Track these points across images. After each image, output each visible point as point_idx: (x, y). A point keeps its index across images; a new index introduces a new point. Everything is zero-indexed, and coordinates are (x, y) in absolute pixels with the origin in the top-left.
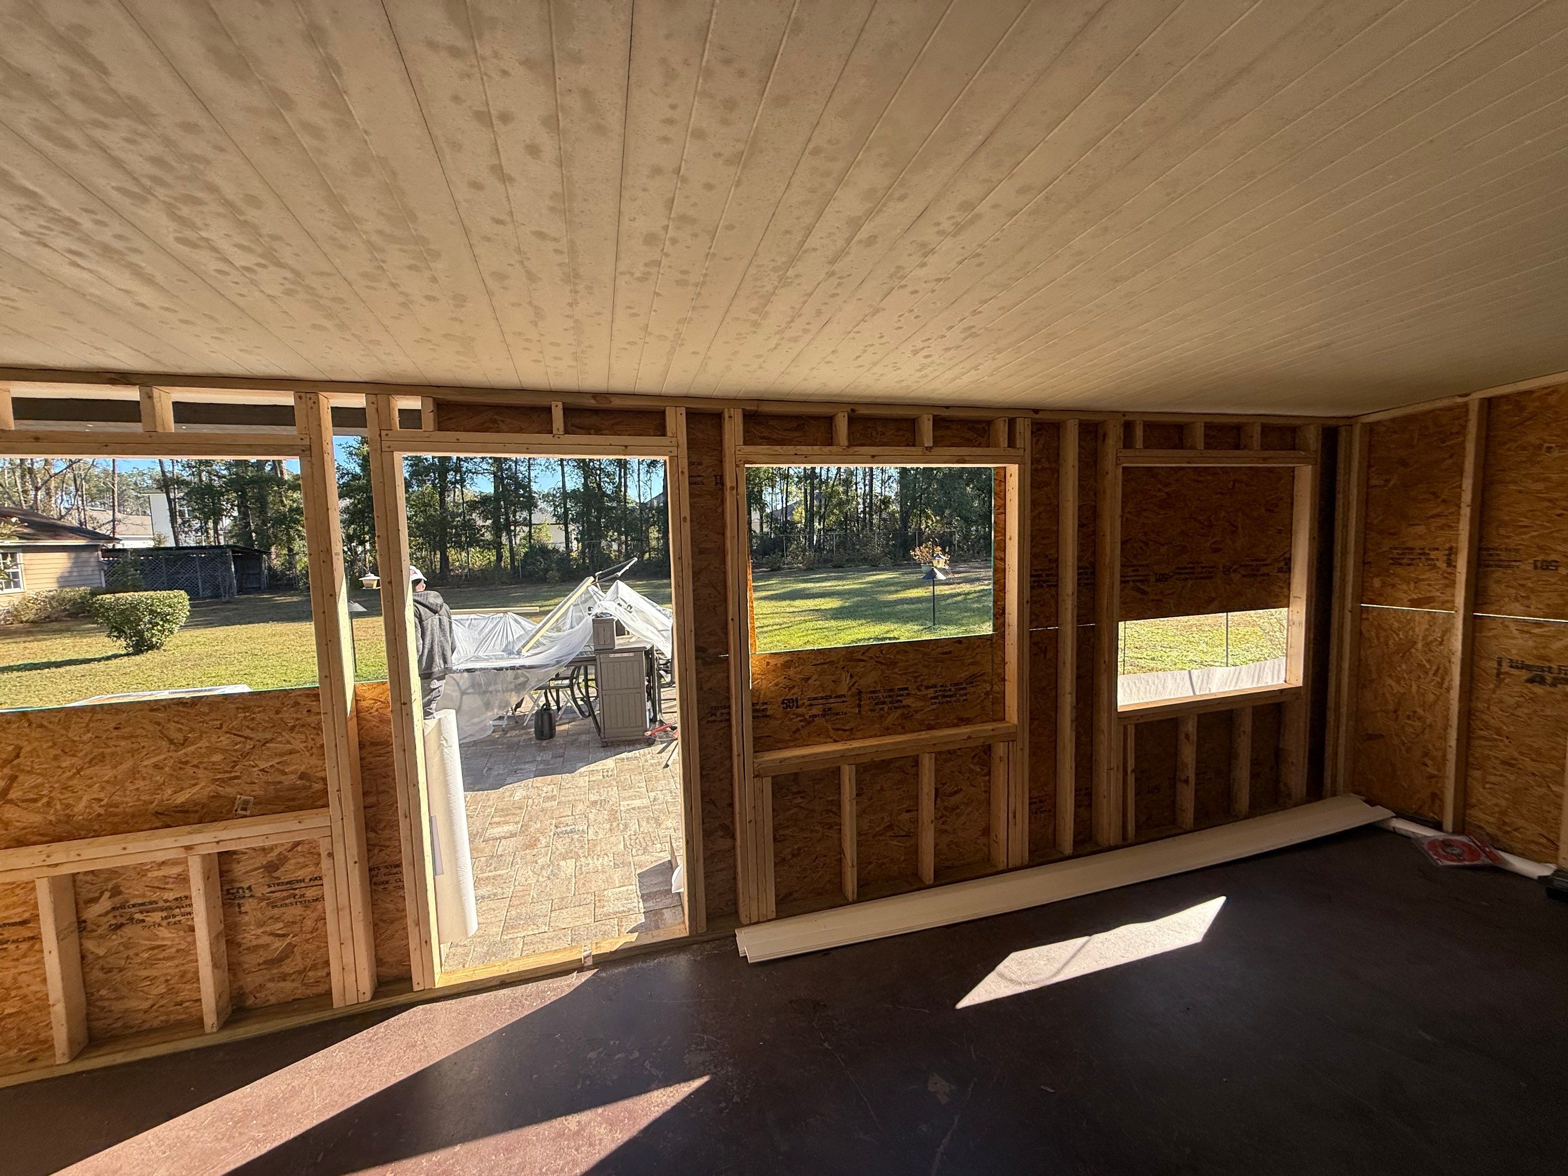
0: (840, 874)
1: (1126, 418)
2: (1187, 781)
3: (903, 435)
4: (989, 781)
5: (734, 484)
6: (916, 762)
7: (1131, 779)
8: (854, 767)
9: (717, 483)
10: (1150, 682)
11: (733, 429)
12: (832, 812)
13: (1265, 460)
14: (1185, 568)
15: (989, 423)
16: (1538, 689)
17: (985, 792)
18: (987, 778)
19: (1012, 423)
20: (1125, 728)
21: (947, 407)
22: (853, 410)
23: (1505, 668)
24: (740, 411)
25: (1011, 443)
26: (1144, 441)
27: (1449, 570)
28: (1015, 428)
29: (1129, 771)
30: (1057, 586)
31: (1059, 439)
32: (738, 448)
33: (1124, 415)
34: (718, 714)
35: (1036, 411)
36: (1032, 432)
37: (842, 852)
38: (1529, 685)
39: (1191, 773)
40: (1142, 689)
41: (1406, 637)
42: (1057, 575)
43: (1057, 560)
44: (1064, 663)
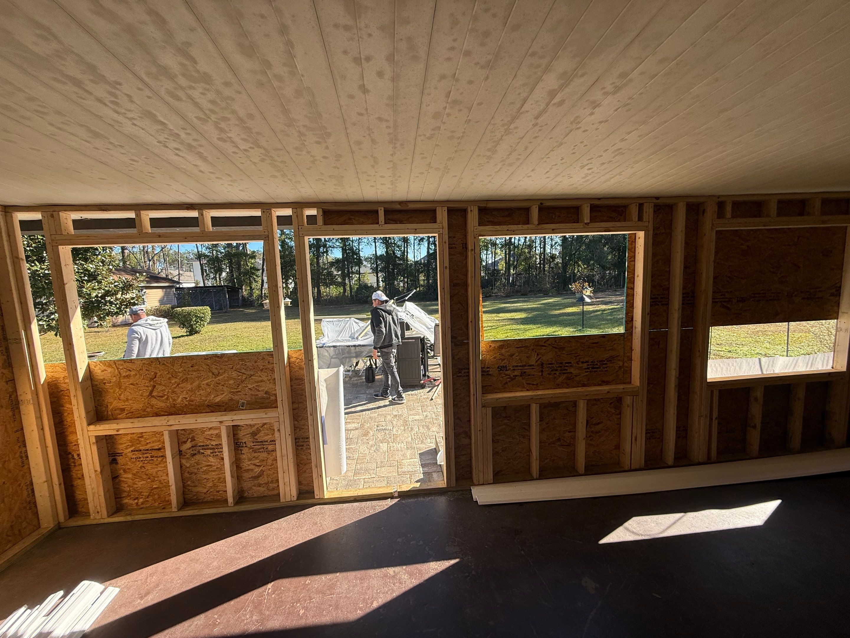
0: (529, 463)
1: (720, 200)
2: (754, 427)
3: (571, 217)
4: (620, 418)
5: (473, 248)
6: (575, 404)
7: (715, 424)
8: (538, 405)
9: (463, 248)
10: (731, 364)
11: (473, 217)
12: (526, 429)
13: (824, 222)
14: (759, 294)
15: (626, 207)
17: (618, 424)
18: (619, 416)
19: (641, 206)
20: (712, 392)
21: (599, 199)
22: (541, 204)
24: (477, 207)
25: (640, 219)
26: (732, 212)
28: (643, 209)
29: (714, 419)
30: (668, 304)
31: (672, 215)
32: (475, 228)
33: (718, 198)
34: (463, 373)
35: (657, 198)
36: (654, 211)
37: (530, 451)
39: (758, 421)
40: (725, 369)
42: (668, 298)
43: (668, 289)
44: (671, 351)
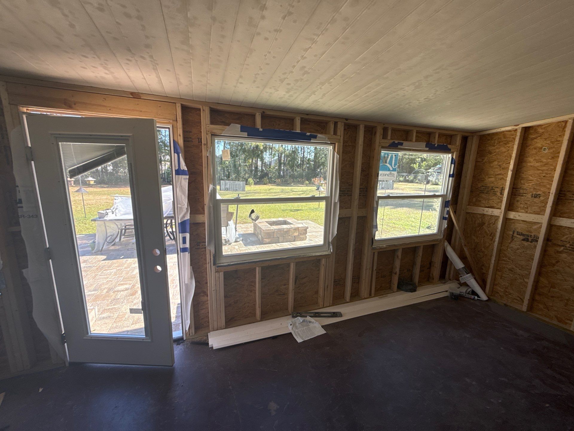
0: (255, 309)
1: (384, 126)
2: (396, 273)
3: (288, 126)
4: (319, 273)
5: (206, 143)
6: (288, 265)
8: (260, 268)
9: (199, 142)
11: (205, 117)
12: (252, 286)
15: (327, 123)
16: (526, 244)
17: (317, 277)
20: (374, 253)
21: (307, 114)
22: (264, 112)
23: (515, 235)
24: (208, 108)
25: (335, 133)
26: (391, 136)
27: (501, 196)
28: (337, 126)
29: (374, 270)
30: (351, 195)
31: (356, 133)
32: (208, 125)
34: (201, 245)
35: (347, 119)
36: (345, 129)
37: (255, 301)
39: (397, 270)
41: (482, 221)
42: (352, 191)
43: (352, 185)
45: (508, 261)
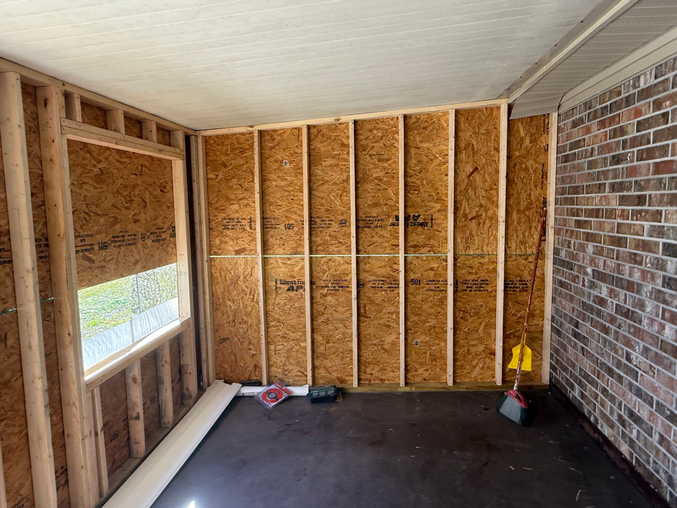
1: (63, 88)
2: (138, 418)
13: (160, 151)
14: (118, 237)
16: (292, 294)
20: (92, 393)
23: (279, 285)
26: (82, 116)
27: (251, 231)
29: (99, 432)
30: (11, 262)
33: (63, 84)
38: (288, 292)
39: (140, 409)
41: (235, 274)
42: (10, 250)
43: (8, 232)
45: (278, 326)
